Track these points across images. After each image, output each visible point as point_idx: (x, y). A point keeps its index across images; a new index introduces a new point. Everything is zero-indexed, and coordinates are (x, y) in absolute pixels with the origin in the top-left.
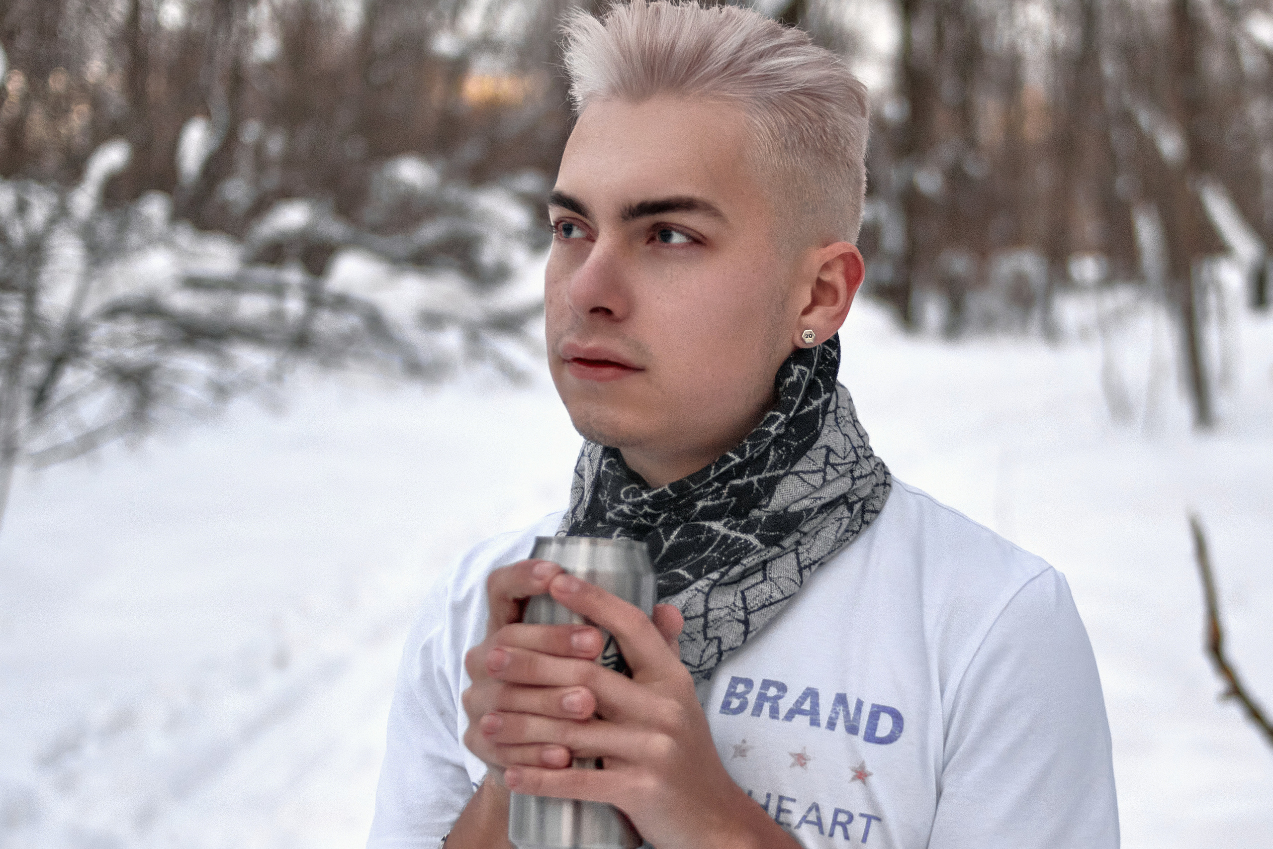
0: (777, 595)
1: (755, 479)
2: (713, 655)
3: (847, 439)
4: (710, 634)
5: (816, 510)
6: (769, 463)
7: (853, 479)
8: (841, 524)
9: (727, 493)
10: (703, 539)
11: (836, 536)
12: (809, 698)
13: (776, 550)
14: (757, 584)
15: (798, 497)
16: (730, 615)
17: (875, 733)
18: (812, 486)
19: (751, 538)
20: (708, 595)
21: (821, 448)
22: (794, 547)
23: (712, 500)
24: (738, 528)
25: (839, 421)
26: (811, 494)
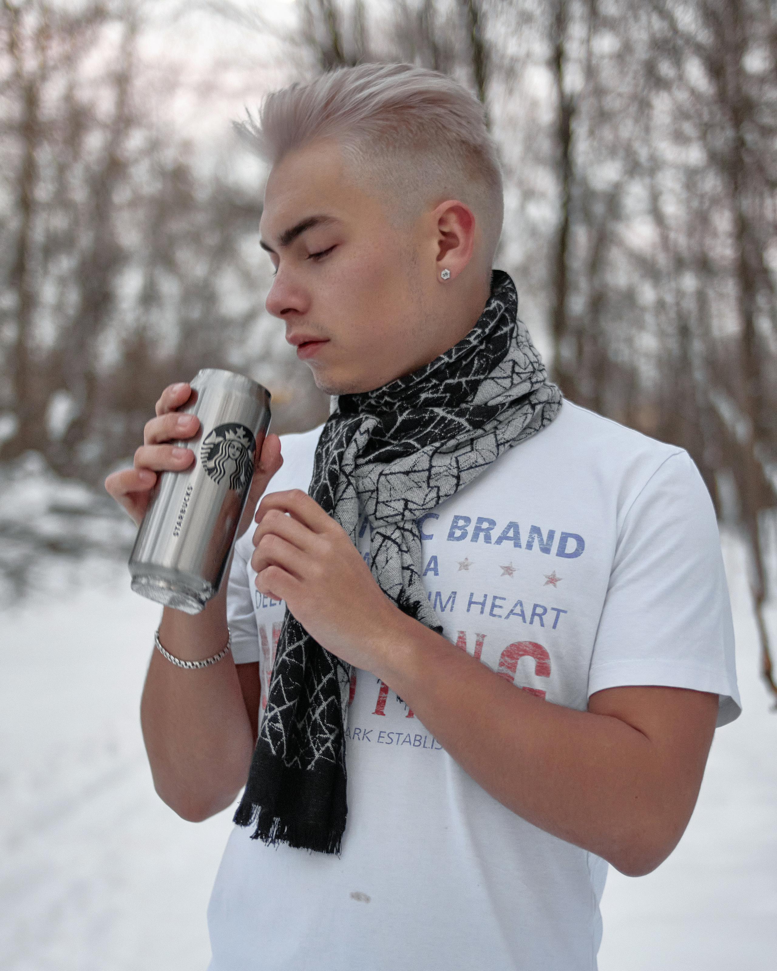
0: (481, 461)
1: (463, 380)
2: (433, 499)
3: (526, 357)
4: (432, 484)
5: (507, 404)
6: (474, 369)
7: (532, 384)
8: (526, 417)
9: (443, 389)
10: (427, 418)
11: (523, 425)
12: (512, 528)
13: (480, 432)
14: (466, 453)
15: (494, 395)
16: (447, 471)
17: (564, 551)
18: (504, 387)
19: (463, 421)
20: (432, 457)
21: (509, 361)
22: (493, 431)
23: (432, 393)
24: (453, 413)
25: (519, 344)
26: (503, 393)
